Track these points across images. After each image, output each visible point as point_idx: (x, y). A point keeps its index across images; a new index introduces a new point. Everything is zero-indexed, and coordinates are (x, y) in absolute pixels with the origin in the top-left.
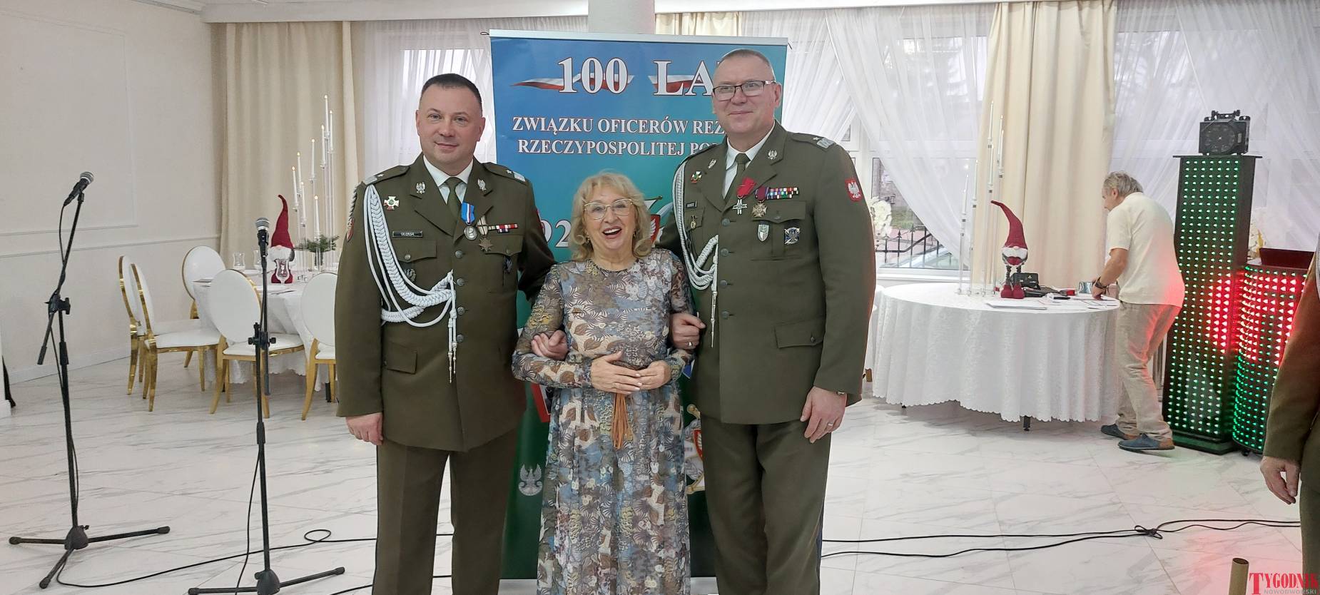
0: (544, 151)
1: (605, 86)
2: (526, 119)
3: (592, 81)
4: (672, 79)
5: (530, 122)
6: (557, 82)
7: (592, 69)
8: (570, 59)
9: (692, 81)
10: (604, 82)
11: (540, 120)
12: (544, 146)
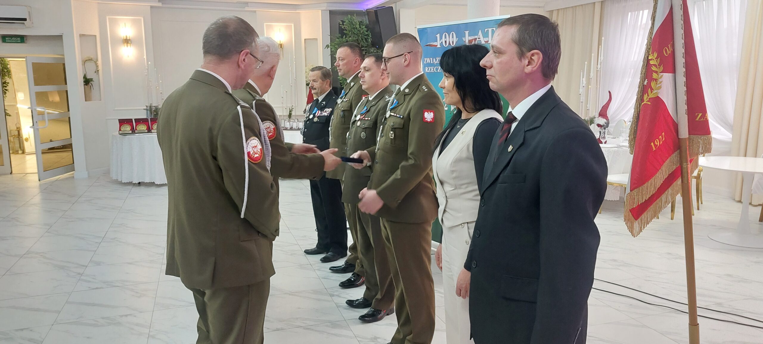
0: (432, 71)
1: (449, 44)
2: (427, 59)
3: (446, 42)
4: (471, 38)
5: (428, 59)
6: (435, 44)
7: (445, 37)
8: (439, 34)
9: (477, 38)
10: (449, 42)
11: (431, 59)
12: (432, 69)
